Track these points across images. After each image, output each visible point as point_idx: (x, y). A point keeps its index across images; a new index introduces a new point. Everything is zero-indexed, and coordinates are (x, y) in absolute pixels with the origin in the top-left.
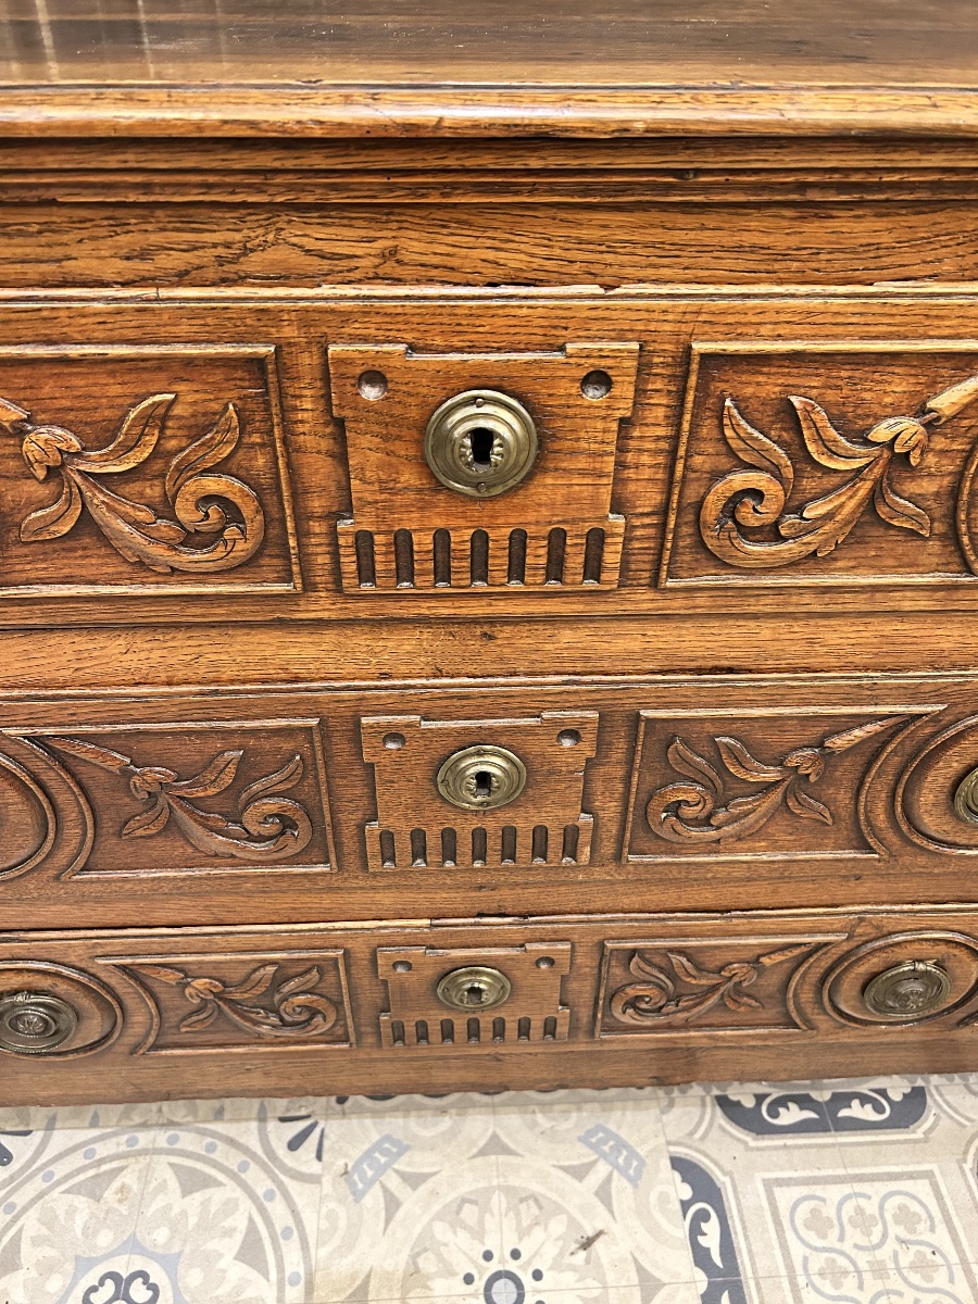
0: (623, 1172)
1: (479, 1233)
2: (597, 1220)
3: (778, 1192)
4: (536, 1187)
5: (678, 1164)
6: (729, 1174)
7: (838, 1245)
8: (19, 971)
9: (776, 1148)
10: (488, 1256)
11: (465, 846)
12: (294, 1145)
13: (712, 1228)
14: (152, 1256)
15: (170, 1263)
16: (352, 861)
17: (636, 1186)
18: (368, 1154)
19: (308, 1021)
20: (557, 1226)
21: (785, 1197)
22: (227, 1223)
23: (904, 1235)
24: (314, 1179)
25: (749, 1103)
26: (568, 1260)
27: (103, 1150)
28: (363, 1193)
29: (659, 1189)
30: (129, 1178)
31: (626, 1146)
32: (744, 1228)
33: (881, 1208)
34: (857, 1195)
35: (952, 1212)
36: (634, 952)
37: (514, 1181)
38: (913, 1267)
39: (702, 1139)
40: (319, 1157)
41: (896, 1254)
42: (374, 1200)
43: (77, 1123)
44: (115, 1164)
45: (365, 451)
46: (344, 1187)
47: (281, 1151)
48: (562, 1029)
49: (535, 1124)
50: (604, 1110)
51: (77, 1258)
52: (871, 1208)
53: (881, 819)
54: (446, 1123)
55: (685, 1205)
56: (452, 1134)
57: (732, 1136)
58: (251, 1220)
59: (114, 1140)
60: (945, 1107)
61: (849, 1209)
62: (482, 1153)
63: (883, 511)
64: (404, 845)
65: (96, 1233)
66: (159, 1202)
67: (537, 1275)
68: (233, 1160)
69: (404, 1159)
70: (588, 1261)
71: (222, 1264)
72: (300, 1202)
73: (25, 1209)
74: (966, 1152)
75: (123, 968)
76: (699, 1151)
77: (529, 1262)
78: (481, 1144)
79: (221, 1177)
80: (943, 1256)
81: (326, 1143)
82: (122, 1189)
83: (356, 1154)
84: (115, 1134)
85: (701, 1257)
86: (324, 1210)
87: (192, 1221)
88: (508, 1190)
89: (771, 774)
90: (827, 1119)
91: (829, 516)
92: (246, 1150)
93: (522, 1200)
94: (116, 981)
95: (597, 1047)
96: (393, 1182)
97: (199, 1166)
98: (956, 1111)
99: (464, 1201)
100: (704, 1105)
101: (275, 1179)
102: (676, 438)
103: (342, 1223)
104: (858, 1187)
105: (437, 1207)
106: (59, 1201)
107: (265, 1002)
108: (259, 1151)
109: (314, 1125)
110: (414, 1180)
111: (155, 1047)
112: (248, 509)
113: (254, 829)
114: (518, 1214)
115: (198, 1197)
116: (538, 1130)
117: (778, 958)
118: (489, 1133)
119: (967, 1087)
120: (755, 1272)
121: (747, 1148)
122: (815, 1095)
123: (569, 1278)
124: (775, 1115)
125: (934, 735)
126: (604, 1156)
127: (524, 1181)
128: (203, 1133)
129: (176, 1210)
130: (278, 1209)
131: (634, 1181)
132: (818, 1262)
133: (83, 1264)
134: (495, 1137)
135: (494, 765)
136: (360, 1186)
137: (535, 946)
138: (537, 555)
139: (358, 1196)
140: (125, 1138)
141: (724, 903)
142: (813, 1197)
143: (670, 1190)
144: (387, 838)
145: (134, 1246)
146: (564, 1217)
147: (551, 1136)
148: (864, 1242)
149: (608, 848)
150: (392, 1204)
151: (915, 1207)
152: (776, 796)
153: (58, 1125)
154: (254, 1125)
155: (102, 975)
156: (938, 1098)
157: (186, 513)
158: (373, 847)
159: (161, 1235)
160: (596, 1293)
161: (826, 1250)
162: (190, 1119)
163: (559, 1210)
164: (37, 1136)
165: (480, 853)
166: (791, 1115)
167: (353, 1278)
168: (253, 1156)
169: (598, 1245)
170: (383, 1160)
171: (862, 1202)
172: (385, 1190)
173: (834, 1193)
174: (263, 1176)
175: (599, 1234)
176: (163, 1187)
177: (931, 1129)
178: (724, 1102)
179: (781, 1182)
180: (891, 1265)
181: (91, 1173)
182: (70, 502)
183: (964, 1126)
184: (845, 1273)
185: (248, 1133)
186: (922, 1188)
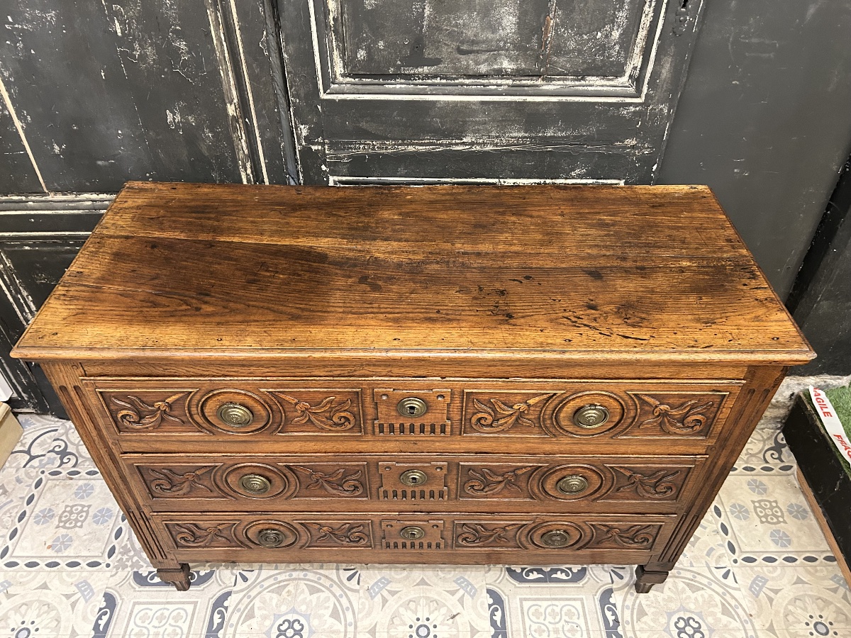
0: (469, 594)
1: (415, 612)
2: (458, 609)
3: (524, 602)
4: (436, 597)
5: (489, 591)
6: (508, 596)
7: (543, 622)
8: (269, 523)
9: (526, 587)
10: (418, 619)
11: (409, 495)
12: (349, 579)
13: (499, 614)
14: (301, 615)
15: (307, 617)
16: (375, 497)
17: (473, 599)
18: (376, 583)
19: (358, 541)
20: (443, 610)
21: (526, 604)
22: (327, 605)
23: (568, 620)
24: (357, 591)
25: (519, 571)
26: (446, 622)
27: (280, 578)
28: (375, 596)
29: (481, 600)
30: (290, 588)
31: (471, 584)
32: (510, 614)
33: (561, 610)
34: (553, 605)
35: (587, 613)
36: (464, 524)
37: (428, 595)
38: (569, 631)
39: (499, 583)
40: (358, 584)
41: (563, 626)
42: (378, 599)
43: (270, 568)
44: (285, 583)
45: (382, 409)
46: (367, 594)
47: (345, 581)
48: (442, 546)
49: (438, 575)
50: (464, 571)
51: (274, 614)
52: (557, 610)
53: (537, 491)
54: (405, 573)
55: (490, 606)
56: (407, 577)
57: (511, 583)
58: (335, 604)
59: (284, 574)
60: (593, 575)
61: (549, 610)
62: (418, 585)
63: (520, 422)
64: (390, 494)
65: (280, 606)
66: (302, 597)
67: (435, 626)
68: (328, 583)
69: (389, 585)
70: (453, 623)
71: (325, 618)
72: (352, 599)
73: (254, 597)
74: (597, 592)
75: (301, 524)
76: (497, 587)
77: (432, 622)
78: (417, 582)
79: (323, 589)
80: (581, 628)
81: (361, 578)
82: (288, 592)
83: (372, 583)
84: (284, 572)
85: (493, 623)
86: (360, 602)
87: (314, 603)
88: (427, 598)
89: (500, 479)
90: (547, 578)
91: (506, 423)
92: (332, 580)
93: (431, 602)
94: (298, 527)
95: (455, 552)
96: (385, 593)
97: (315, 585)
98: (596, 577)
99: (410, 601)
100: (501, 571)
101: (342, 590)
102: (462, 406)
103: (367, 607)
104: (554, 602)
105: (401, 602)
106: (266, 595)
107: (345, 535)
108: (337, 581)
109: (357, 572)
110: (393, 593)
111: (308, 547)
112: (351, 419)
113: (346, 488)
114: (429, 606)
115: (316, 595)
116: (439, 577)
117: (511, 527)
118: (421, 577)
119: (603, 568)
120: (512, 629)
121: (516, 587)
122: (544, 569)
123: (446, 628)
124: (528, 576)
125: (548, 471)
126: (462, 587)
127: (433, 595)
128: (316, 573)
129: (308, 599)
130: (344, 601)
131: (472, 597)
132: (535, 627)
133: (277, 616)
134: (423, 578)
135: (417, 476)
136: (373, 594)
137: (432, 521)
138: (428, 429)
139: (373, 598)
140: (288, 574)
141: (492, 511)
142: (537, 605)
143: (485, 600)
144: (385, 492)
145: (294, 611)
146: (446, 608)
147: (444, 579)
148: (553, 621)
149: (453, 496)
150: (385, 601)
151: (573, 610)
152: (503, 484)
153: (263, 568)
154: (335, 571)
155: (295, 526)
156: (591, 572)
157: (335, 419)
158: (381, 494)
159: (303, 608)
160: (455, 633)
161: (538, 623)
162: (311, 568)
163: (444, 605)
164: (256, 572)
165: (414, 496)
166: (534, 576)
167: (371, 625)
168: (335, 582)
169: (456, 617)
170: (382, 586)
171: (554, 607)
172: (382, 595)
173: (545, 604)
174: (338, 589)
175: (458, 613)
176: (303, 591)
177: (586, 583)
178: (509, 570)
179: (526, 599)
180: (561, 629)
181: (277, 585)
182: (306, 417)
183: (598, 582)
184: (544, 631)
185: (332, 574)
186: (578, 604)
